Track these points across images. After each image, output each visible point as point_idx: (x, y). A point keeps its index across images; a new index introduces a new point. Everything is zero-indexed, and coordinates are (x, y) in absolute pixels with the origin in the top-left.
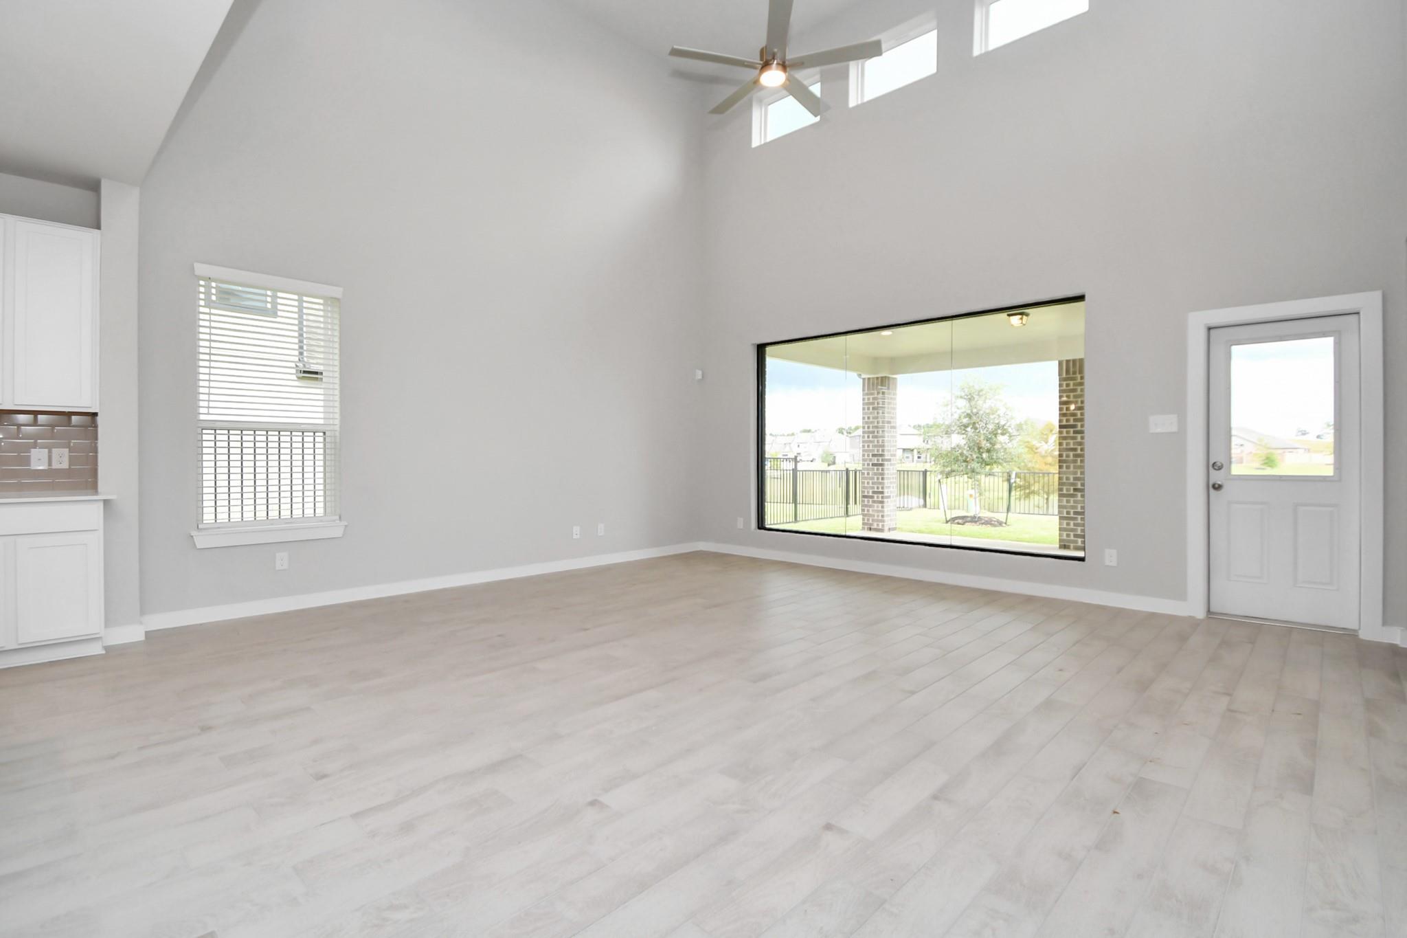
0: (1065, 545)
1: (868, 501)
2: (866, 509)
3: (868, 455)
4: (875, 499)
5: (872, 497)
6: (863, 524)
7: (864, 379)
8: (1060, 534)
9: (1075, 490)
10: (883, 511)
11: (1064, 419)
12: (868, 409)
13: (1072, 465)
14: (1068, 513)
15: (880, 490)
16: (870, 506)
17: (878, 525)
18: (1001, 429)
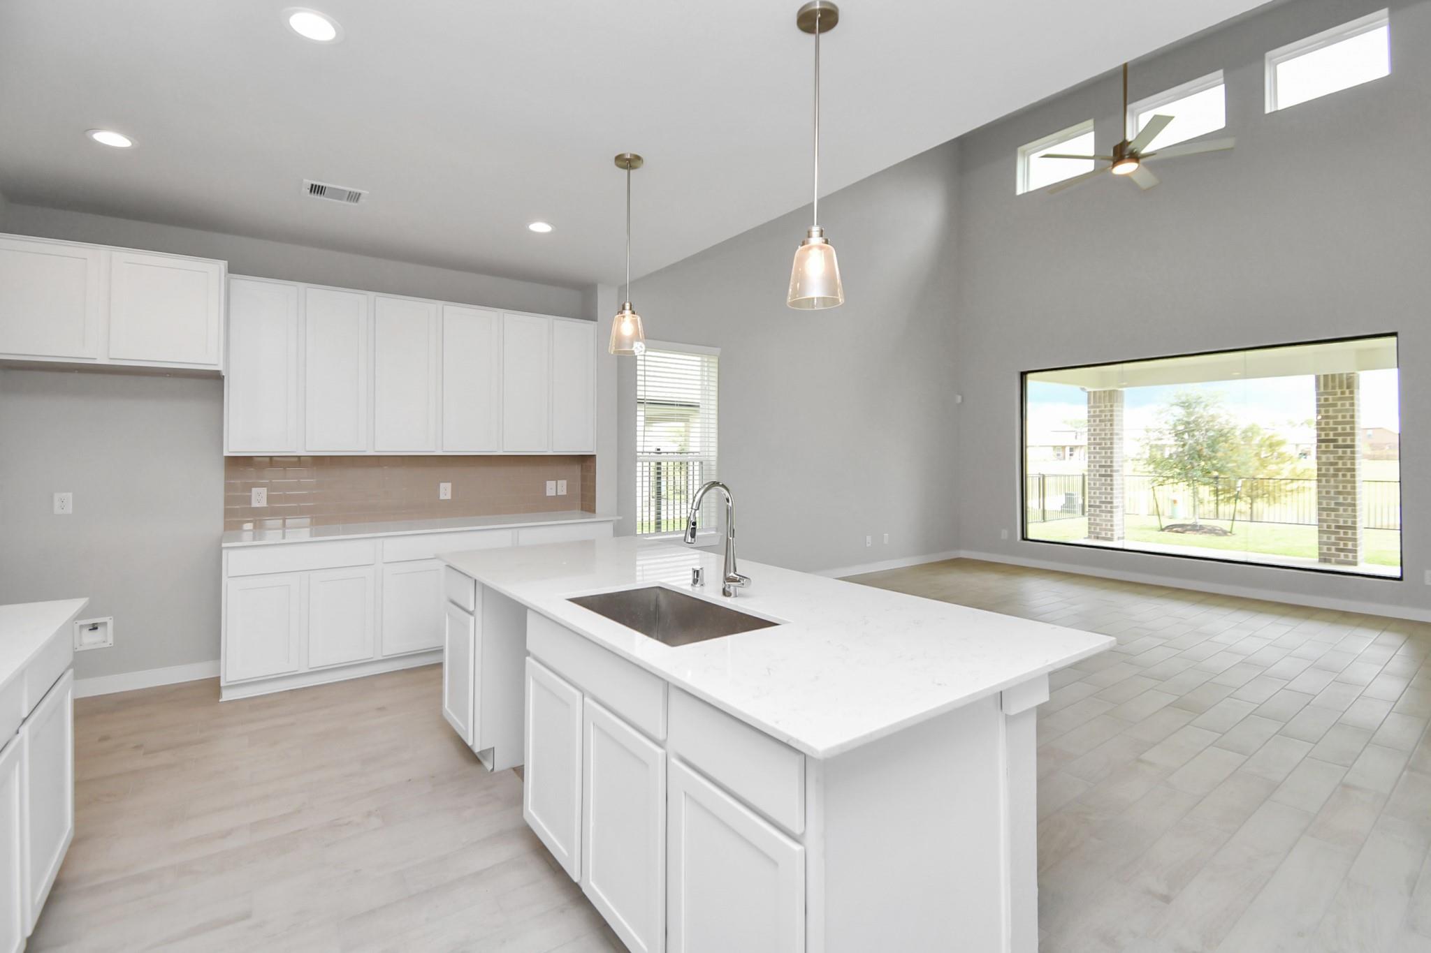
0: (1325, 559)
1: (1095, 511)
2: (1092, 518)
3: (1095, 466)
4: (1104, 508)
5: (1099, 507)
6: (1089, 532)
7: (1089, 393)
8: (1319, 547)
9: (1336, 504)
10: (1112, 521)
11: (1323, 433)
12: (1094, 421)
13: (1332, 480)
14: (1329, 527)
15: (1109, 500)
16: (1097, 516)
17: (1106, 534)
18: (1223, 435)
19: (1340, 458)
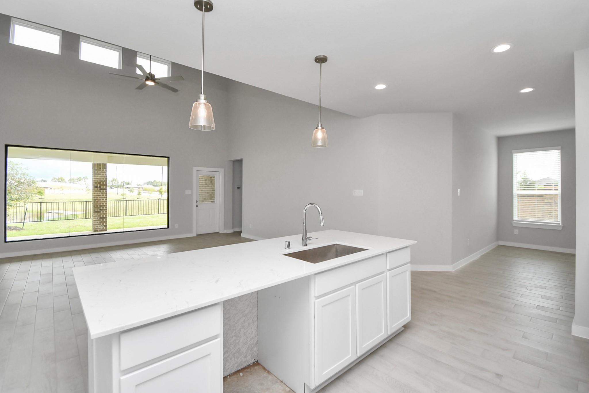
0: (95, 230)
8: (94, 226)
13: (98, 201)
14: (97, 218)
19: (102, 193)
